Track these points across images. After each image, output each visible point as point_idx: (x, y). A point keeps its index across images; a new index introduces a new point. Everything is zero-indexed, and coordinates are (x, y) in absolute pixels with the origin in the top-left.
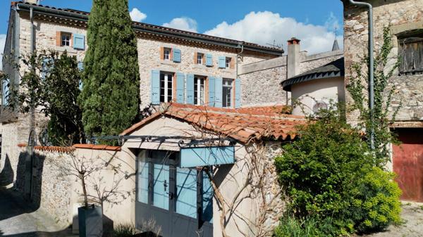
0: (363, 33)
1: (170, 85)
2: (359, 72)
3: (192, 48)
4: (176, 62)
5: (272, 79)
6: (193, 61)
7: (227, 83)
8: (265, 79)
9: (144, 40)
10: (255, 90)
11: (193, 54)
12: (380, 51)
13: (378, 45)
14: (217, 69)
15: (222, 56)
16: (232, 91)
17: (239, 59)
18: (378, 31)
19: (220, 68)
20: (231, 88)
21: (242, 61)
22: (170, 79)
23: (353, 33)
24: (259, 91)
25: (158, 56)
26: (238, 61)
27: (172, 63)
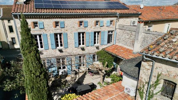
0: (148, 71)
1: (83, 37)
2: (144, 86)
3: (93, 19)
4: (85, 27)
5: (129, 36)
6: (94, 25)
7: (110, 32)
8: (127, 35)
9: (70, 19)
10: (122, 38)
11: (94, 22)
12: (154, 82)
13: (154, 80)
14: (105, 27)
15: (109, 20)
16: (113, 35)
17: (117, 21)
18: (155, 73)
19: (107, 26)
20: (112, 34)
21: (119, 21)
22: (83, 35)
23: (145, 69)
24: (124, 39)
25: (77, 26)
26: (116, 22)
27: (83, 28)
